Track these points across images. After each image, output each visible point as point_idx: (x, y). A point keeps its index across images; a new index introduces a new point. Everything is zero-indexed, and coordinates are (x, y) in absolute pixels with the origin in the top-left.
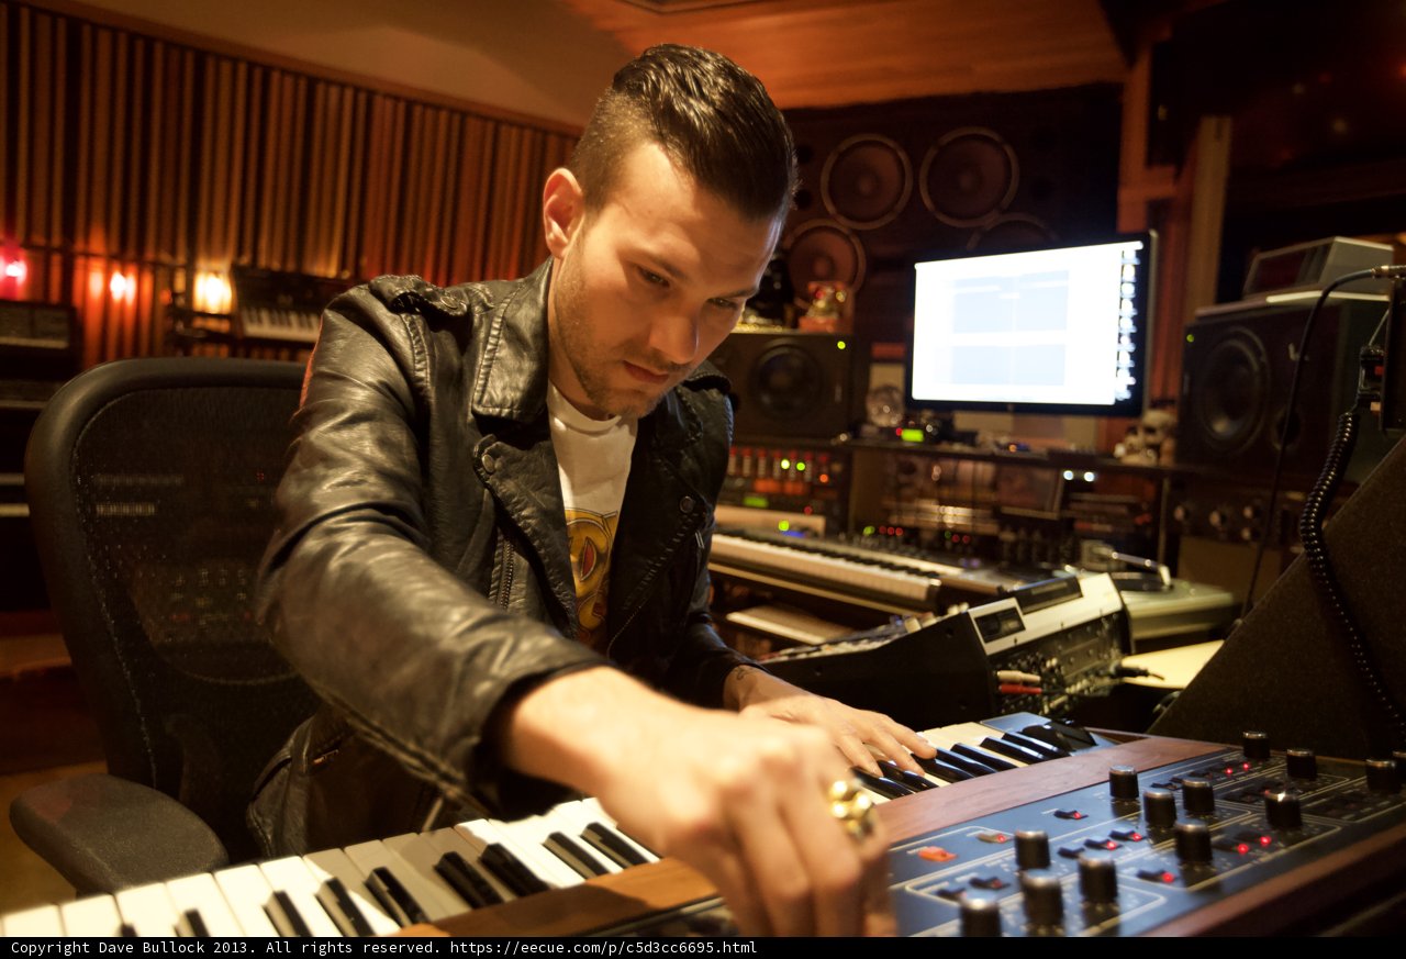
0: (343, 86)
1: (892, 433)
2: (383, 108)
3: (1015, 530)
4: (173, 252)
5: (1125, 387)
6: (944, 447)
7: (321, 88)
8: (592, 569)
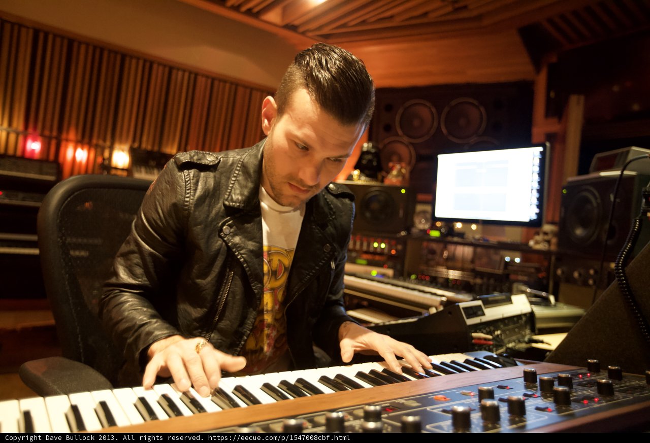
0: (184, 71)
1: (425, 232)
2: (201, 81)
3: (482, 278)
4: (105, 140)
5: (535, 214)
6: (450, 239)
7: (174, 72)
8: (282, 274)
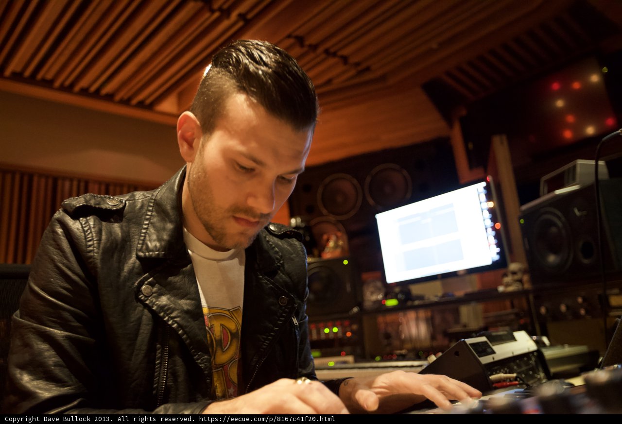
1: (380, 304)
5: (496, 254)
6: (409, 303)
7: (60, 183)
8: (229, 343)
